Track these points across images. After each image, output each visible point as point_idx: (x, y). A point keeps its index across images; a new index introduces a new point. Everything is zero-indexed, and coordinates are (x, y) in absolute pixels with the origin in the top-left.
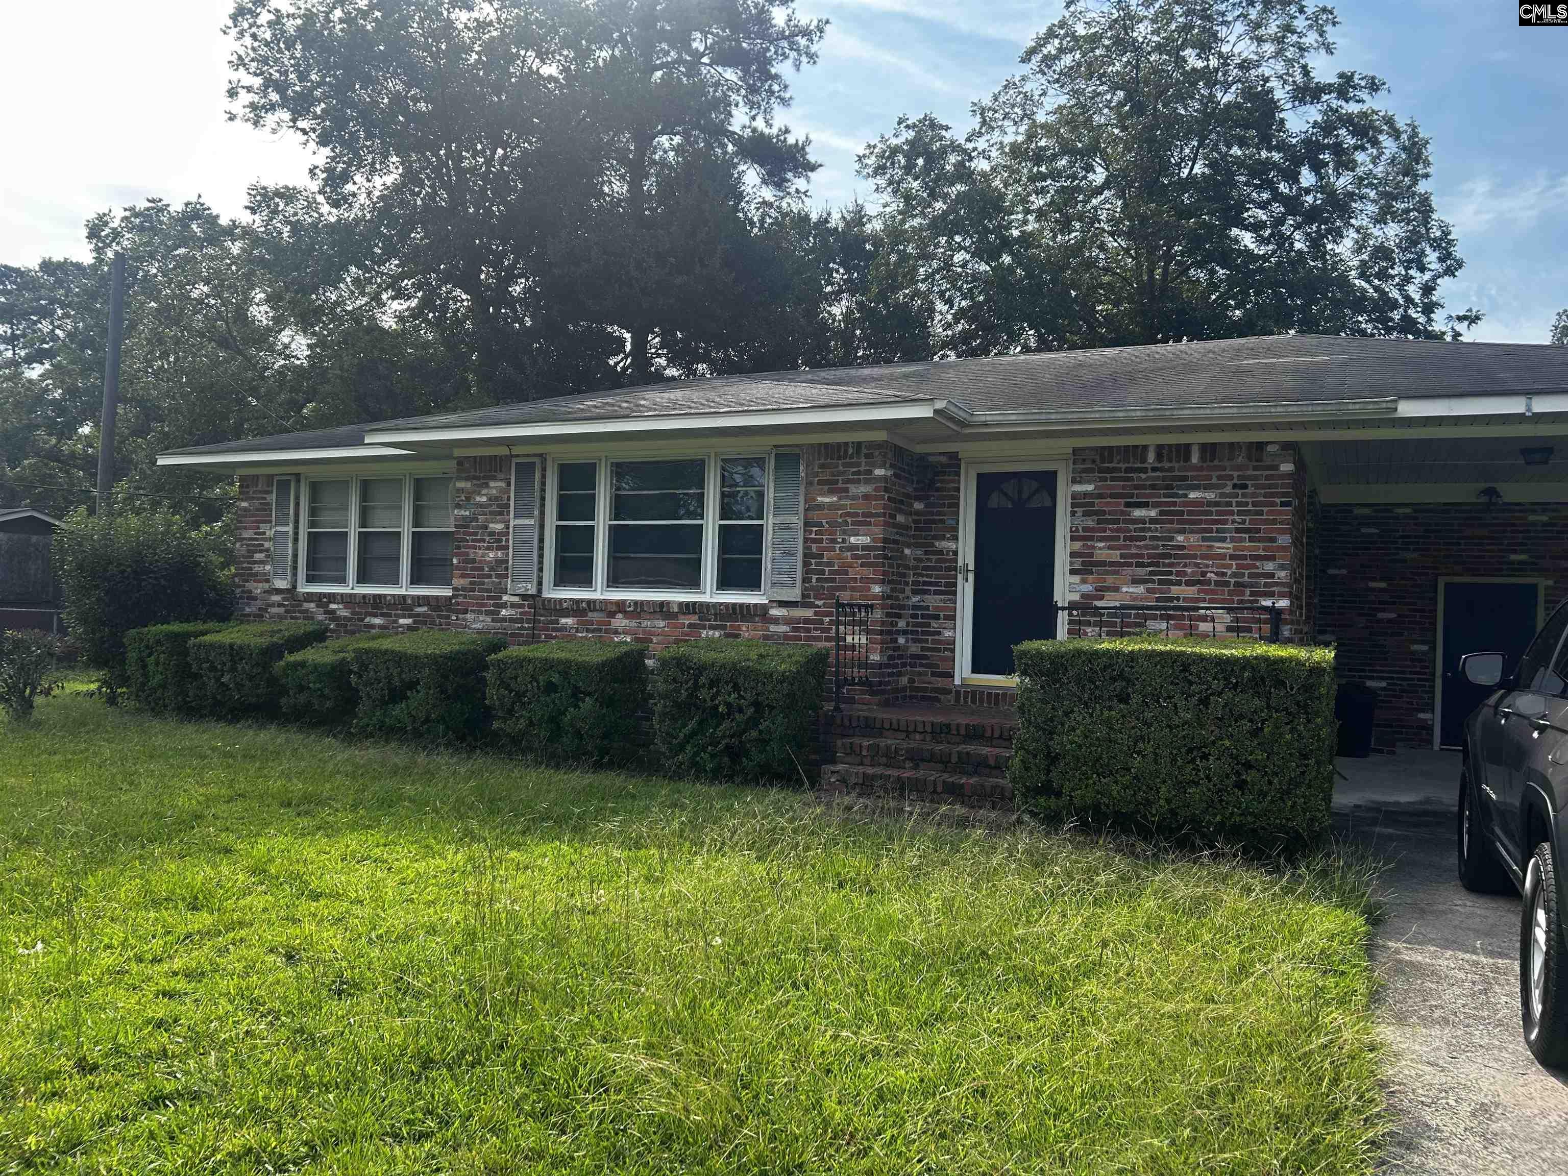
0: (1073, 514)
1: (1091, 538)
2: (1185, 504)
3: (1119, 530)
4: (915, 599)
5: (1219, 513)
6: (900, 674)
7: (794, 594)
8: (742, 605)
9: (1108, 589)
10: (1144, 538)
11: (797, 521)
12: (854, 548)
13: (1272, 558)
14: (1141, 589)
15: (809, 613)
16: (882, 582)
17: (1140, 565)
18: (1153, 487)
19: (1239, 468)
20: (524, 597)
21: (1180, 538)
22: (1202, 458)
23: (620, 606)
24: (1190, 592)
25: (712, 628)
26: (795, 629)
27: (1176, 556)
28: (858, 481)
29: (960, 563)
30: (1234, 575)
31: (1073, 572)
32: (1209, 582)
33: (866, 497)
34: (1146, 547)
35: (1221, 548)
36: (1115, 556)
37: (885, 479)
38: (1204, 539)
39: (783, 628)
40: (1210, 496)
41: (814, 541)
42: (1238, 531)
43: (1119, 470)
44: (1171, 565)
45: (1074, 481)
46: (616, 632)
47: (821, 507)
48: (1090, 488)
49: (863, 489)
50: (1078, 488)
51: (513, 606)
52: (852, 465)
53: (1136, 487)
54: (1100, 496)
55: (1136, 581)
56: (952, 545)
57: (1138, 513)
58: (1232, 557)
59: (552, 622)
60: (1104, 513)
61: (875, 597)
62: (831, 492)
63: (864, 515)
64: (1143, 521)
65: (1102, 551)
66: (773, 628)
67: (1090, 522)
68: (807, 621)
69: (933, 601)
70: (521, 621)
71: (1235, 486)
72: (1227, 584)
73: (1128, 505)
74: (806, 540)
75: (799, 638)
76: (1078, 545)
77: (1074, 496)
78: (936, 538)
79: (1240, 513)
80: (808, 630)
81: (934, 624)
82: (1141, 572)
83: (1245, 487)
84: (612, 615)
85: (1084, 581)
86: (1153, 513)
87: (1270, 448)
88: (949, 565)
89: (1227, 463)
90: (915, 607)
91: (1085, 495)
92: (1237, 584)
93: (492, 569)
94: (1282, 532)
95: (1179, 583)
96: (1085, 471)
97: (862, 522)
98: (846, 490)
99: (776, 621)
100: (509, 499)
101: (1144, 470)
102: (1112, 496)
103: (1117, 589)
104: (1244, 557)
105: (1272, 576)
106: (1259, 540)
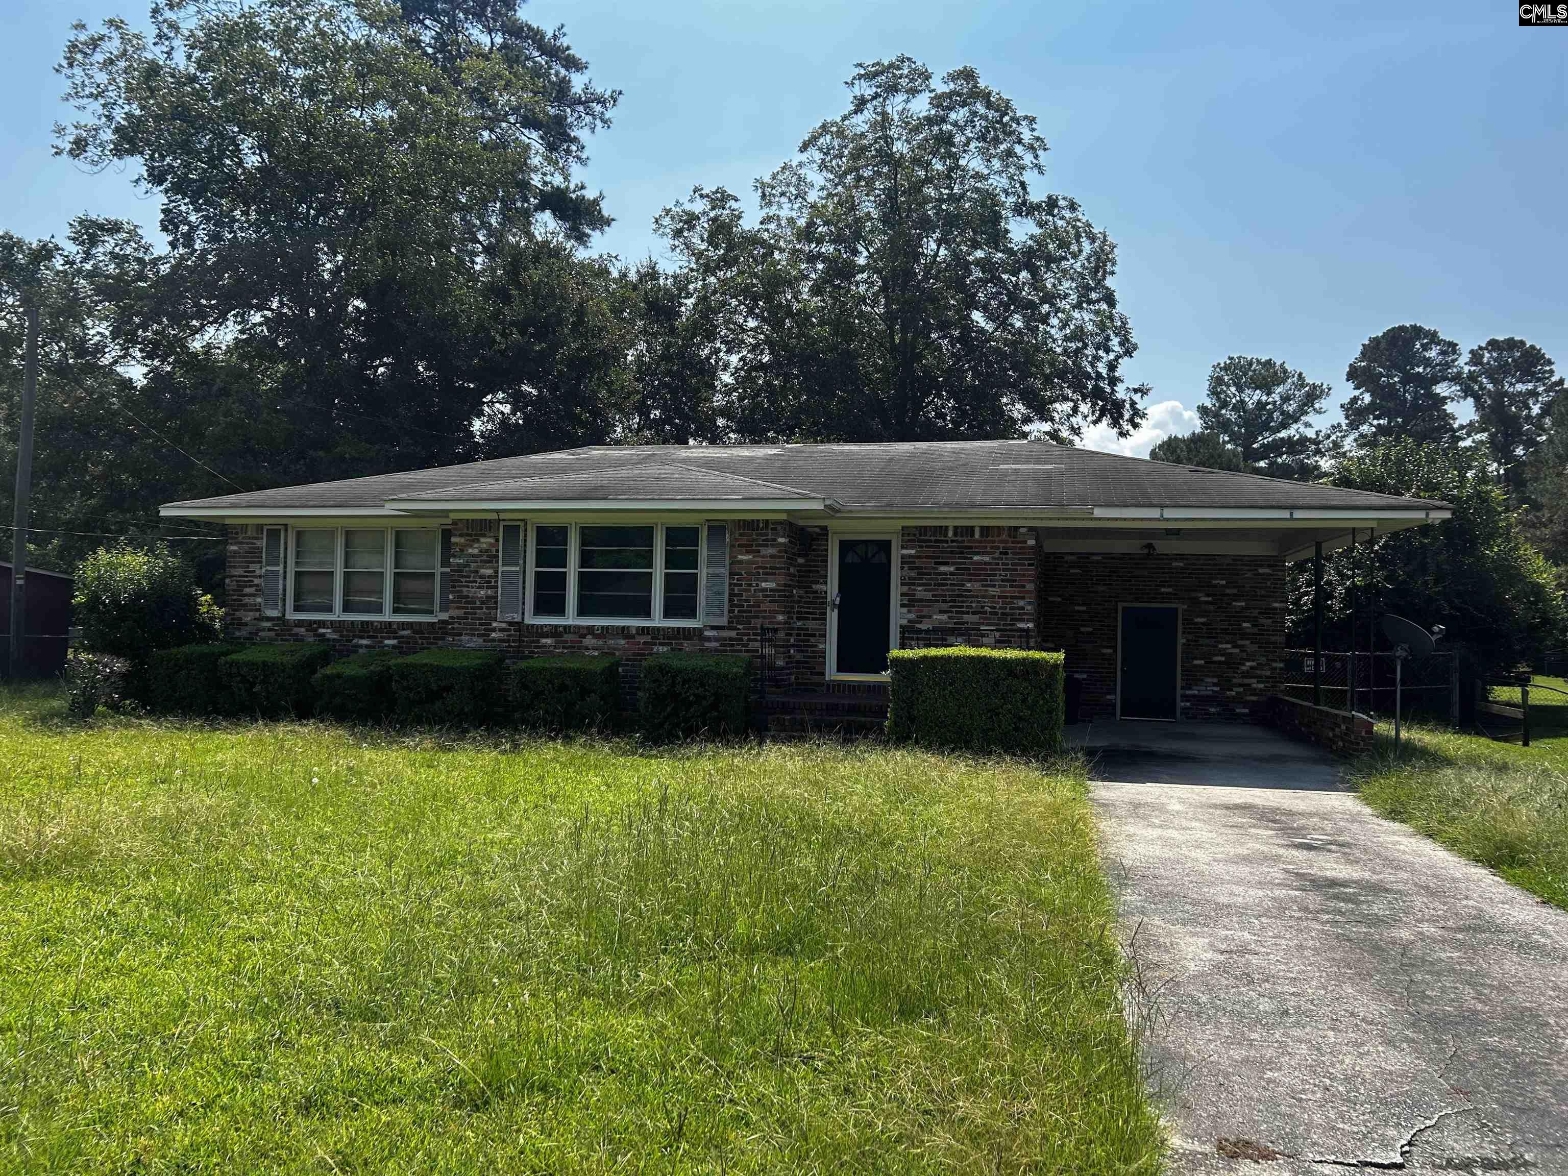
0: (902, 568)
1: (914, 584)
2: (972, 564)
3: (931, 579)
4: (799, 624)
5: (991, 570)
6: (791, 674)
7: (723, 621)
8: (684, 629)
9: (924, 617)
10: (946, 585)
11: (725, 571)
12: (765, 590)
13: (1023, 598)
14: (944, 617)
15: (733, 634)
16: (783, 613)
17: (944, 601)
18: (952, 552)
19: (1001, 542)
20: (510, 624)
21: (969, 585)
22: (982, 535)
23: (590, 630)
24: (975, 618)
25: (661, 644)
26: (723, 645)
27: (966, 596)
28: (767, 546)
29: (829, 599)
30: (1001, 608)
31: (902, 606)
32: (986, 613)
33: (772, 556)
34: (948, 590)
35: (992, 591)
36: (929, 596)
37: (784, 544)
38: (983, 586)
39: (714, 644)
40: (987, 559)
41: (735, 585)
42: (1003, 581)
43: (931, 541)
44: (963, 602)
45: (903, 547)
46: (587, 648)
47: (741, 562)
48: (913, 552)
49: (770, 551)
50: (905, 552)
51: (501, 630)
52: (762, 535)
53: (942, 552)
54: (919, 557)
55: (942, 612)
56: (823, 587)
57: (943, 569)
58: (999, 597)
59: (533, 642)
60: (921, 568)
61: (779, 623)
62: (748, 552)
63: (771, 568)
64: (945, 574)
65: (920, 592)
66: (707, 644)
67: (913, 574)
68: (731, 639)
69: (811, 625)
70: (508, 641)
71: (1001, 553)
72: (996, 614)
73: (936, 563)
74: (730, 584)
75: (726, 651)
76: (905, 589)
77: (903, 557)
78: (812, 582)
79: (1004, 570)
80: (732, 645)
81: (812, 640)
82: (945, 606)
83: (1007, 554)
84: (584, 636)
85: (909, 612)
86: (952, 569)
87: (1022, 530)
88: (821, 600)
89: (997, 539)
90: (799, 629)
91: (910, 556)
92: (1003, 614)
93: (483, 603)
94: (1030, 581)
95: (968, 613)
96: (909, 541)
97: (770, 573)
98: (759, 551)
99: (709, 639)
100: (497, 551)
101: (947, 542)
102: (927, 557)
103: (930, 617)
104: (1006, 597)
105: (1023, 608)
106: (1016, 586)
